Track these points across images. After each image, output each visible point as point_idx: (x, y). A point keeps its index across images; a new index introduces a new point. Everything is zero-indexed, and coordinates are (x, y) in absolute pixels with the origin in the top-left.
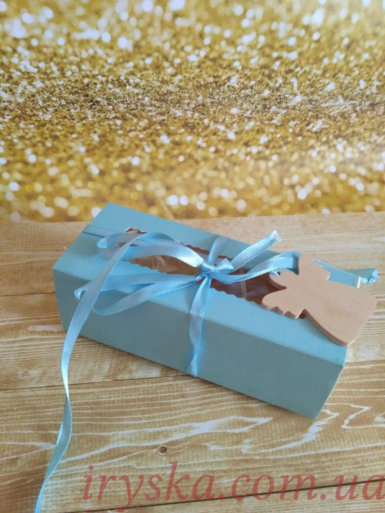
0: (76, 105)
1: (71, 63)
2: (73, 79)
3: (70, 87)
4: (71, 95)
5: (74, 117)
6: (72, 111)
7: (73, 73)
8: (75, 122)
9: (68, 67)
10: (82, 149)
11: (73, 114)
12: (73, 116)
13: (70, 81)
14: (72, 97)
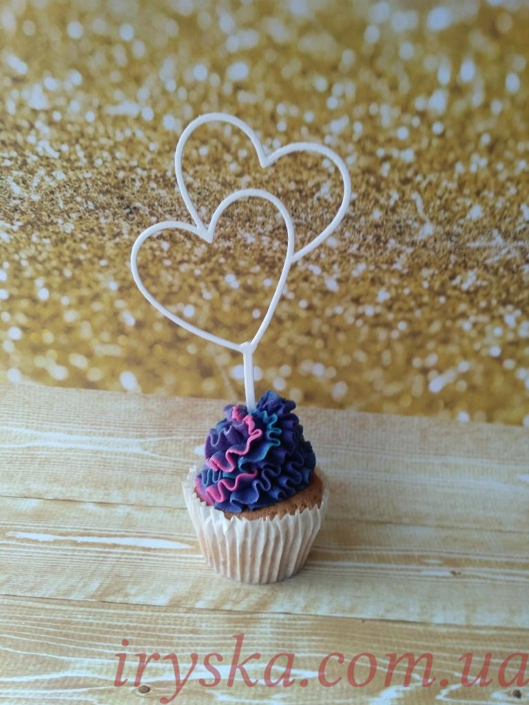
0: (107, 211)
1: (102, 148)
2: (104, 171)
3: (100, 183)
4: (101, 195)
5: (105, 231)
6: (102, 220)
7: (104, 162)
8: (105, 238)
9: (98, 152)
10: (114, 286)
11: (103, 225)
12: (103, 228)
13: (100, 173)
14: (102, 199)
